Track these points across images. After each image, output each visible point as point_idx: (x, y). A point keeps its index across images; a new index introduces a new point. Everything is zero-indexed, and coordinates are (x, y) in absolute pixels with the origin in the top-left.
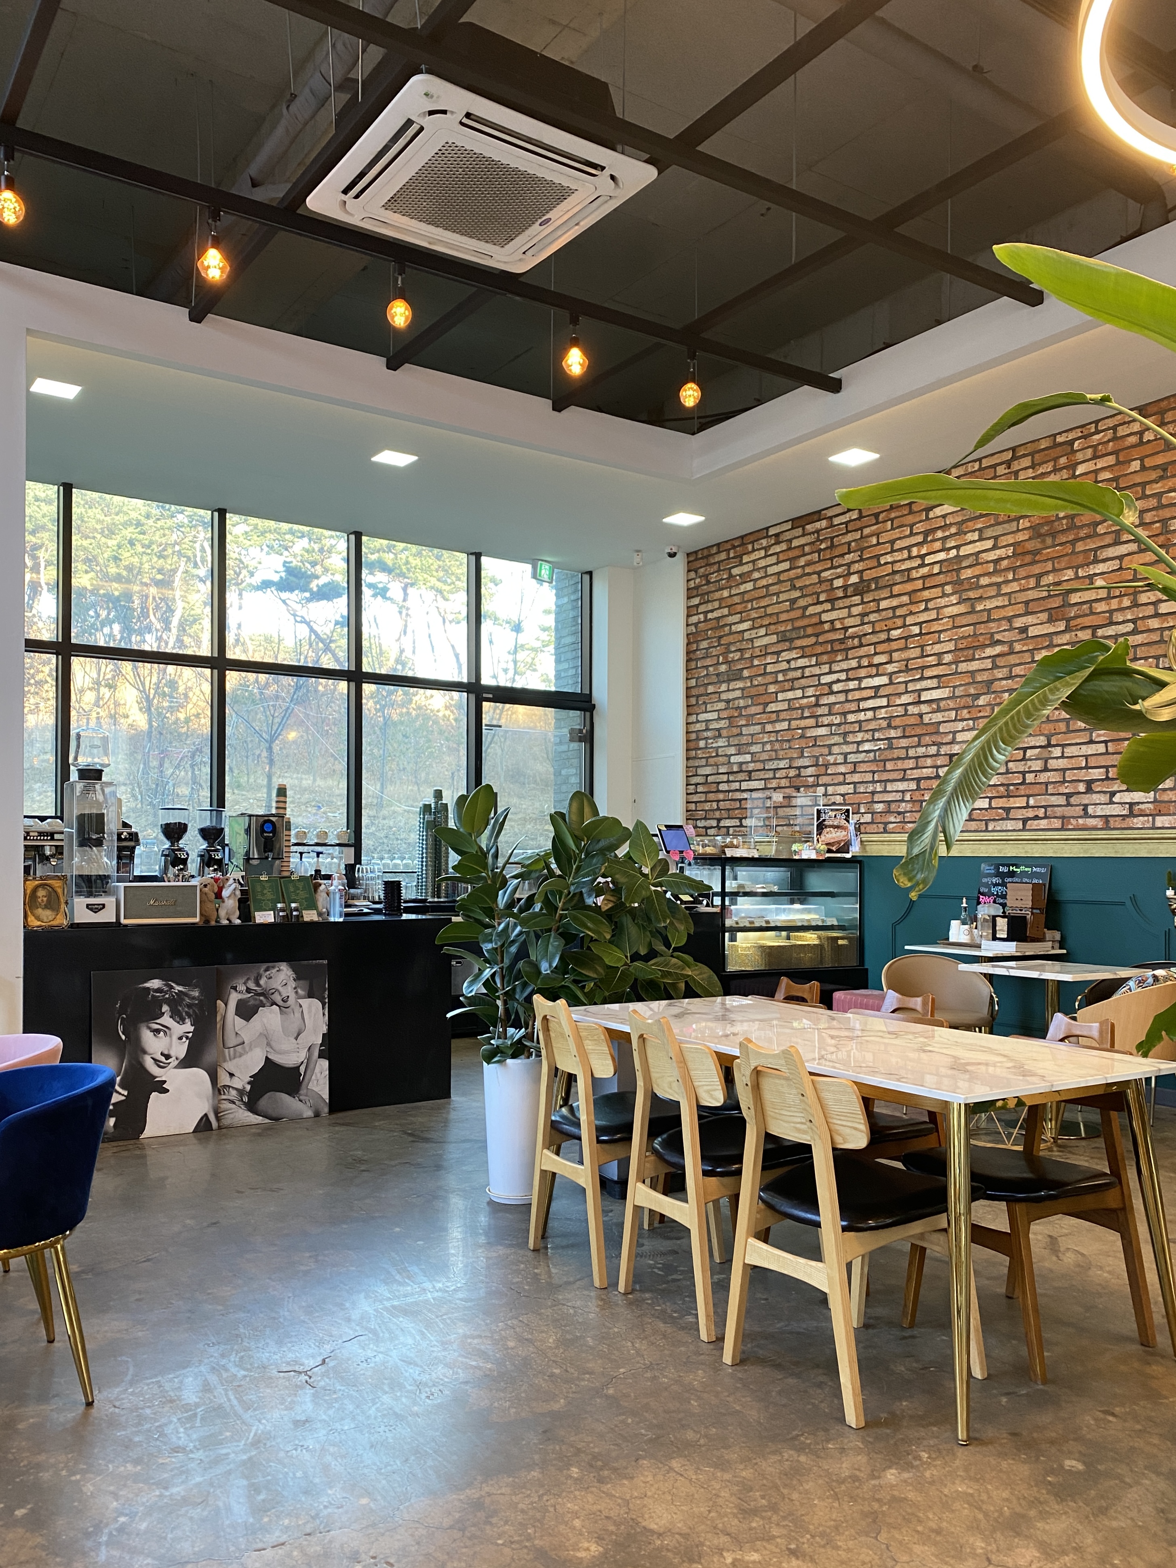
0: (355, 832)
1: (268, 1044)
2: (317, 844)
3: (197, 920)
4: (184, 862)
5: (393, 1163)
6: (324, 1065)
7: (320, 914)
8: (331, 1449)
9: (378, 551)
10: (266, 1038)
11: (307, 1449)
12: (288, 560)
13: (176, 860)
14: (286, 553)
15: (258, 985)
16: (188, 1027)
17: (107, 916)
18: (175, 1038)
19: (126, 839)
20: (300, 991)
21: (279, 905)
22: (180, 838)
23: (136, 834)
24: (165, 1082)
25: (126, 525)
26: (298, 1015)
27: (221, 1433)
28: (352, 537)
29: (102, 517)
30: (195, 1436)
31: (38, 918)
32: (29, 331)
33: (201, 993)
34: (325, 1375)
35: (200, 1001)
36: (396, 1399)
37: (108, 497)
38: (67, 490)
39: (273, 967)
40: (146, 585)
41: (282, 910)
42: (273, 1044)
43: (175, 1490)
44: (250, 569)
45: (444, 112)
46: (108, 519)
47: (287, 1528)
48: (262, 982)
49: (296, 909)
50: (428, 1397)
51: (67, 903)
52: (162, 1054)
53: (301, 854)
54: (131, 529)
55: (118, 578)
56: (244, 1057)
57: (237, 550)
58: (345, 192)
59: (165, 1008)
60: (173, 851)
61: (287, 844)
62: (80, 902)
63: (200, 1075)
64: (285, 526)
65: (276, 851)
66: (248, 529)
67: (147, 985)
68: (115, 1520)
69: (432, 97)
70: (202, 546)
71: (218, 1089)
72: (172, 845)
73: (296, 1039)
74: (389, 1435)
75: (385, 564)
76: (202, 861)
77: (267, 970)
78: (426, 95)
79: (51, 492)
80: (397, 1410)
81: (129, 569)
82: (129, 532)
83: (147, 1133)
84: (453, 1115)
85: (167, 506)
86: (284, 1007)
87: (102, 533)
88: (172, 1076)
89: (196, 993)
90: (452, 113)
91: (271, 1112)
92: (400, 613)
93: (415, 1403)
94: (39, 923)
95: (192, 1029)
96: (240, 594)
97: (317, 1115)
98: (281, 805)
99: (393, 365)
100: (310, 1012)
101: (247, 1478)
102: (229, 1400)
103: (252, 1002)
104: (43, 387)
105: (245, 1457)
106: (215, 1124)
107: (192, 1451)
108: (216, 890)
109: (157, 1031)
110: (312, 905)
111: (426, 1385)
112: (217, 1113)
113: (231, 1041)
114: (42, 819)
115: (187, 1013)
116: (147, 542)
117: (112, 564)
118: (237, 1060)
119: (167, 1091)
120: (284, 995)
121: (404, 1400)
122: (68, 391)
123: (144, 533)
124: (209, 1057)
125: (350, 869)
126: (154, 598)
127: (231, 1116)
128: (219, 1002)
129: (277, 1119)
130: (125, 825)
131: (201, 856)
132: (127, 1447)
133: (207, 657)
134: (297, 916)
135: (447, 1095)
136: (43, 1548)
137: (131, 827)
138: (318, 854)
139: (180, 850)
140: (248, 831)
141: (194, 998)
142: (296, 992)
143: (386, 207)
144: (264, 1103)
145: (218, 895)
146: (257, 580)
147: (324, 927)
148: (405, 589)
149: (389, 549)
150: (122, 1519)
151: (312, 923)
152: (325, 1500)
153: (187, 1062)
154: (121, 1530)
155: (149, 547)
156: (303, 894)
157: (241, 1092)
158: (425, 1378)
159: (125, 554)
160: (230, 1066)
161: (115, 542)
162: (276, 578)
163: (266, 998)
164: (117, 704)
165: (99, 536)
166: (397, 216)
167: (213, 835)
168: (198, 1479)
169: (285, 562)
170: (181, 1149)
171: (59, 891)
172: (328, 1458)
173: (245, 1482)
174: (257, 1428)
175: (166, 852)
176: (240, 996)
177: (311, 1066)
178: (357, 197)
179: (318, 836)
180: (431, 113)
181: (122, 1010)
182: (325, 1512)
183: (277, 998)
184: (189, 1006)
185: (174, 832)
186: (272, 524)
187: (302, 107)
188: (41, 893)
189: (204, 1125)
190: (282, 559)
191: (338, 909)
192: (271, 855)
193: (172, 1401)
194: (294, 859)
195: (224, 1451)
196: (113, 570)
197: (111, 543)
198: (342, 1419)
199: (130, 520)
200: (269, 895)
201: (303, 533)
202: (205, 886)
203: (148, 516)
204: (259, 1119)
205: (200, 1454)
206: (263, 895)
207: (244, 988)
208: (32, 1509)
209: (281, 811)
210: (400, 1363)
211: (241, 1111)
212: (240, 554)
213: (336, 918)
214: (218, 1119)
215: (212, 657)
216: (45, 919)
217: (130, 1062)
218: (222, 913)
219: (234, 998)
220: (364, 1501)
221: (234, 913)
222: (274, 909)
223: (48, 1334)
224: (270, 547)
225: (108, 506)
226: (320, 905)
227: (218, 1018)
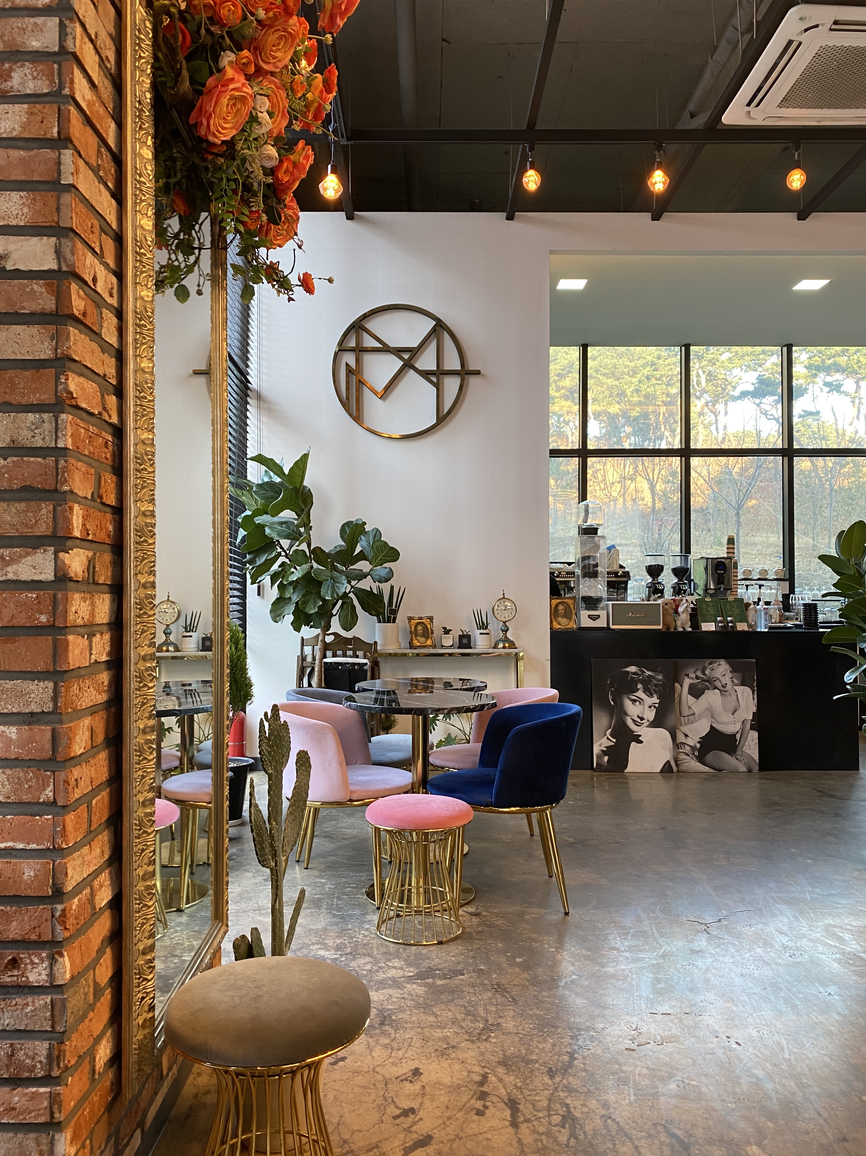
0: (789, 570)
1: (712, 716)
2: (759, 579)
3: (660, 627)
4: (662, 591)
5: (801, 808)
6: (754, 736)
7: (750, 626)
8: (713, 971)
9: (834, 357)
10: (711, 712)
11: (697, 967)
12: (762, 374)
13: (656, 590)
14: (760, 369)
15: (704, 674)
16: (655, 700)
17: (601, 623)
18: (646, 707)
19: (621, 576)
20: (735, 680)
21: (719, 619)
22: (659, 575)
23: (628, 572)
24: (640, 736)
25: (644, 366)
26: (734, 697)
27: (643, 946)
28: (785, 349)
29: (628, 363)
30: (626, 944)
31: (559, 624)
32: (552, 252)
33: (664, 677)
34: (720, 928)
35: (663, 682)
36: (767, 952)
37: (632, 348)
38: (585, 348)
39: (715, 662)
40: (659, 406)
41: (721, 622)
42: (715, 716)
43: (608, 969)
44: (733, 384)
45: (817, 26)
46: (633, 364)
47: (674, 1006)
48: (707, 672)
49: (731, 622)
50: (791, 956)
51: (576, 614)
52: (638, 717)
53: (747, 586)
54: (648, 369)
55: (640, 404)
56: (695, 724)
57: (723, 372)
58: (749, 105)
59: (640, 686)
60: (654, 584)
61: (735, 578)
62: (584, 614)
63: (663, 733)
64: (758, 349)
65: (726, 583)
66: (730, 355)
67: (628, 669)
68: (570, 976)
69: (806, 18)
70: (698, 373)
71: (677, 745)
72: (654, 580)
73: (733, 714)
74: (756, 971)
75: (840, 365)
76: (674, 591)
77: (710, 664)
78: (801, 19)
79: (574, 353)
80: (766, 959)
81: (646, 396)
82: (646, 371)
83: (629, 769)
84: (859, 782)
85: (672, 348)
86: (723, 690)
87: (628, 374)
88: (645, 732)
89: (660, 677)
90: (823, 24)
91: (715, 765)
92: (853, 402)
93: (780, 957)
94: (559, 627)
95: (658, 701)
96: (726, 404)
97: (750, 771)
98: (731, 551)
99: (802, 217)
100: (743, 696)
101: (654, 973)
102: (652, 929)
103: (700, 686)
104: (565, 285)
105: (655, 962)
106: (675, 769)
107: (622, 951)
108: (674, 607)
109: (634, 701)
110: (744, 619)
111: (791, 948)
112: (676, 761)
113: (686, 712)
114: (569, 564)
115: (654, 690)
116: (658, 376)
117: (635, 395)
118: (689, 726)
119: (641, 742)
120: (724, 682)
121: (772, 954)
122: (578, 284)
123: (657, 370)
124: (670, 721)
125: (786, 597)
126: (664, 414)
127: (687, 764)
128: (677, 684)
129: (720, 770)
130: (621, 567)
131: (674, 588)
132: (584, 941)
133: (678, 449)
134: (732, 627)
135: (857, 769)
136: (528, 980)
137: (624, 568)
138: (760, 586)
139: (660, 583)
140: (706, 568)
141: (659, 680)
142: (733, 681)
143: (780, 106)
144: (710, 757)
145: (676, 612)
146: (737, 393)
147: (753, 635)
148: (857, 383)
149: (843, 354)
150: (574, 977)
151: (743, 632)
152: (703, 998)
153: (655, 724)
154: (573, 982)
155: (660, 379)
156: (736, 611)
157: (693, 748)
158: (791, 944)
159: (643, 387)
160: (685, 729)
161: (637, 380)
162: (751, 388)
163: (710, 683)
164: (637, 491)
165: (626, 377)
166: (790, 110)
167: (681, 573)
168: (623, 967)
169: (759, 376)
170: (650, 781)
171: (572, 606)
172: (710, 975)
173: (652, 976)
174: (666, 948)
175: (649, 585)
176: (691, 681)
177: (745, 735)
178: (758, 105)
179: (760, 573)
180: (806, 30)
181: (611, 685)
182: (701, 1004)
183: (718, 684)
184: (656, 685)
185: (655, 571)
186: (749, 349)
187: (721, 54)
188: (561, 607)
189: (667, 769)
190: (756, 374)
191: (763, 622)
192: (722, 586)
193: (616, 922)
194: (741, 591)
195: (642, 956)
196: (636, 399)
197: (634, 380)
198: (725, 956)
199: (647, 363)
200: (712, 611)
201: (772, 352)
202: (666, 604)
203: (659, 358)
204: (707, 769)
205: (626, 954)
206: (708, 611)
207: (694, 676)
208: (525, 960)
209: (731, 555)
210: (774, 932)
211: (693, 762)
212: (725, 375)
213: (762, 629)
214: (677, 765)
215: (681, 449)
216: (563, 624)
217: (617, 721)
218: (679, 623)
219: (687, 682)
220: (728, 1005)
221: (687, 623)
222: (715, 621)
223: (549, 873)
224: (748, 366)
225: (632, 355)
226: (750, 619)
227: (676, 695)
